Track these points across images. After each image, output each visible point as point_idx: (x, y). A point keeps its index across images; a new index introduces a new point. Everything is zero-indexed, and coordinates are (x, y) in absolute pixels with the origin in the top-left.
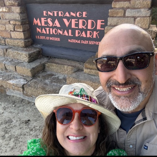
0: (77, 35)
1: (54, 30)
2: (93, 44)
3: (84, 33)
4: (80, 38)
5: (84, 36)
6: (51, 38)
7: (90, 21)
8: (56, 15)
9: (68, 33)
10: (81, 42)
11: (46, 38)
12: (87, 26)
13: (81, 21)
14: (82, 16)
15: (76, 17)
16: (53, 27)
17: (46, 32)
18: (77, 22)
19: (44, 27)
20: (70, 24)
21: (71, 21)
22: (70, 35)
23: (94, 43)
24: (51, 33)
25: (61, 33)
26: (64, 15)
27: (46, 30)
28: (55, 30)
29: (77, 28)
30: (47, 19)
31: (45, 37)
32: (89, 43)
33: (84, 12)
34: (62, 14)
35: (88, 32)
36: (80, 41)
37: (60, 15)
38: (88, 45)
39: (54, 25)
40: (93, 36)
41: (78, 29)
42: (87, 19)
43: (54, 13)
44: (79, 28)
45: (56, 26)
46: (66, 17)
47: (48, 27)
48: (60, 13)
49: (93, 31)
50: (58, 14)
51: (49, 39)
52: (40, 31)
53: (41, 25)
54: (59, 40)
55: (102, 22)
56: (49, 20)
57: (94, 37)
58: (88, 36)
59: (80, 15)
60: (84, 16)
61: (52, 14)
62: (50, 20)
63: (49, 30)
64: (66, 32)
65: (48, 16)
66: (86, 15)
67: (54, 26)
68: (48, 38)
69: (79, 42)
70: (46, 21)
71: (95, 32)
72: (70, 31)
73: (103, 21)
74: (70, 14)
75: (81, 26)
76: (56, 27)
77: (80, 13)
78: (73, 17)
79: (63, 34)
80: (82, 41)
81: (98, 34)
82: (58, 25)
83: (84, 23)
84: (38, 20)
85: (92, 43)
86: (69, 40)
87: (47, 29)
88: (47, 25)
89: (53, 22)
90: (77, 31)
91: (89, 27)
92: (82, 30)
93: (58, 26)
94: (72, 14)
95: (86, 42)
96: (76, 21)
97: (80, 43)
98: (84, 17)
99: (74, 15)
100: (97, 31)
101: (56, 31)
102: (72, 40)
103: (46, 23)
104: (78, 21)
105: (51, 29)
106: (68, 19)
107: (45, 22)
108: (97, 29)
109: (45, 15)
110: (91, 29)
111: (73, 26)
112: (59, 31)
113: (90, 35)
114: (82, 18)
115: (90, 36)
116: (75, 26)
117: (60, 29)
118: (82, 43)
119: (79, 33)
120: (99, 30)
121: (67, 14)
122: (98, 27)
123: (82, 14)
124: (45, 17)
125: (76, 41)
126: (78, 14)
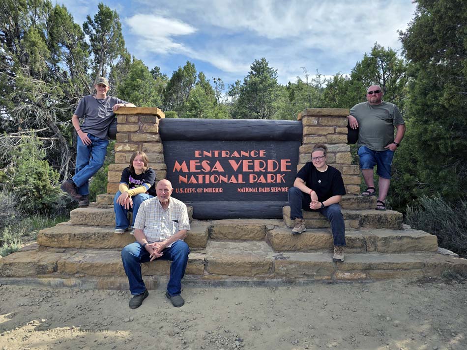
0: (251, 181)
2: (277, 191)
3: (262, 177)
4: (257, 185)
5: (263, 181)
7: (270, 162)
8: (216, 155)
9: (237, 179)
10: (258, 190)
11: (196, 190)
12: (266, 169)
13: (257, 162)
14: (259, 155)
15: (250, 157)
17: (197, 180)
18: (252, 164)
19: (195, 174)
20: (241, 167)
21: (242, 163)
22: (240, 181)
23: (279, 190)
25: (225, 180)
26: (230, 155)
28: (215, 177)
29: (252, 171)
30: (200, 162)
31: (194, 189)
32: (271, 190)
33: (261, 151)
34: (227, 153)
35: (269, 176)
36: (256, 188)
39: (213, 169)
40: (276, 181)
42: (265, 159)
43: (213, 154)
44: (255, 171)
46: (234, 158)
49: (275, 173)
50: (220, 154)
51: (203, 191)
52: (185, 180)
54: (221, 191)
55: (287, 162)
57: (278, 181)
58: (269, 180)
59: (255, 154)
60: (261, 155)
62: (207, 163)
64: (233, 178)
65: (201, 159)
66: (264, 154)
67: (214, 171)
68: (200, 190)
71: (278, 175)
72: (240, 176)
73: (289, 160)
74: (240, 154)
75: (257, 168)
76: (216, 172)
77: (255, 152)
78: (245, 158)
79: (228, 181)
80: (260, 188)
81: (283, 177)
82: (220, 169)
83: (261, 165)
84: (184, 163)
85: (275, 190)
90: (251, 176)
91: (270, 169)
92: (259, 174)
93: (219, 171)
95: (267, 190)
96: (249, 162)
97: (256, 191)
98: (262, 157)
99: (247, 155)
100: (281, 173)
102: (244, 188)
104: (253, 162)
106: (237, 160)
107: (196, 166)
108: (282, 171)
110: (272, 171)
111: (245, 169)
112: (222, 178)
113: (272, 179)
114: (259, 158)
115: (272, 181)
116: (249, 169)
118: (260, 191)
119: (255, 178)
120: (284, 172)
121: (236, 154)
122: (283, 169)
123: (259, 153)
124: (197, 159)
125: (251, 190)
126: (252, 153)
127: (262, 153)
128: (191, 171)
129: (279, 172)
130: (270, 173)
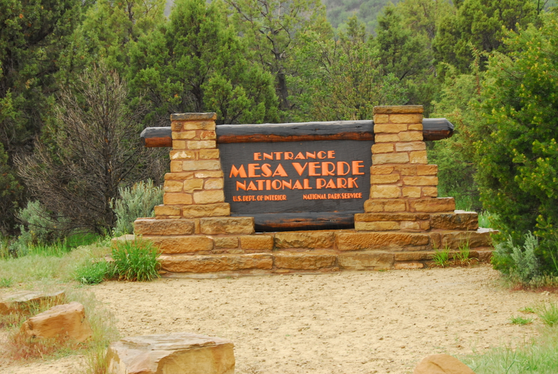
0: (319, 186)
1: (274, 182)
2: (349, 197)
3: (331, 182)
5: (333, 186)
6: (268, 198)
7: (340, 164)
9: (302, 184)
10: (327, 196)
12: (336, 171)
13: (325, 165)
14: (327, 157)
15: (316, 160)
16: (272, 178)
17: (257, 187)
18: (319, 167)
20: (307, 169)
22: (306, 186)
23: (351, 196)
24: (268, 188)
25: (289, 185)
27: (256, 184)
29: (319, 174)
30: (260, 166)
31: (253, 196)
32: (341, 196)
33: (329, 152)
34: (290, 155)
35: (339, 180)
36: (325, 195)
37: (287, 157)
38: (340, 200)
40: (347, 185)
41: (321, 177)
42: (335, 161)
44: (323, 174)
46: (298, 161)
47: (262, 178)
48: (286, 154)
49: (346, 177)
52: (243, 186)
54: (284, 199)
55: (360, 164)
56: (265, 167)
57: (350, 186)
59: (323, 155)
61: (270, 157)
63: (264, 184)
64: (297, 183)
65: (261, 162)
66: (333, 155)
67: (275, 176)
69: (323, 197)
70: (259, 168)
71: (350, 179)
72: (306, 181)
73: (362, 161)
75: (325, 172)
76: (279, 177)
77: (322, 153)
78: (310, 160)
79: (292, 187)
80: (329, 194)
81: (355, 181)
82: (283, 173)
83: (330, 168)
84: (242, 168)
85: (347, 196)
86: (305, 197)
87: (260, 183)
88: (259, 176)
89: (273, 169)
90: (319, 181)
91: (340, 172)
92: (328, 178)
94: (309, 154)
95: (336, 196)
96: (316, 165)
97: (325, 198)
98: (330, 159)
99: (313, 156)
100: (353, 177)
101: (278, 184)
102: (311, 195)
103: (258, 172)
105: (268, 182)
106: (302, 162)
107: (255, 170)
108: (354, 174)
109: (256, 158)
110: (342, 174)
111: (312, 173)
112: (285, 183)
113: (343, 183)
114: (327, 160)
115: (343, 186)
116: (316, 173)
117: (287, 179)
118: (329, 198)
119: (322, 184)
120: (356, 176)
121: (301, 156)
123: (327, 154)
124: (256, 162)
125: (319, 196)
126: (319, 155)
127: (330, 155)
128: (250, 176)
129: (350, 175)
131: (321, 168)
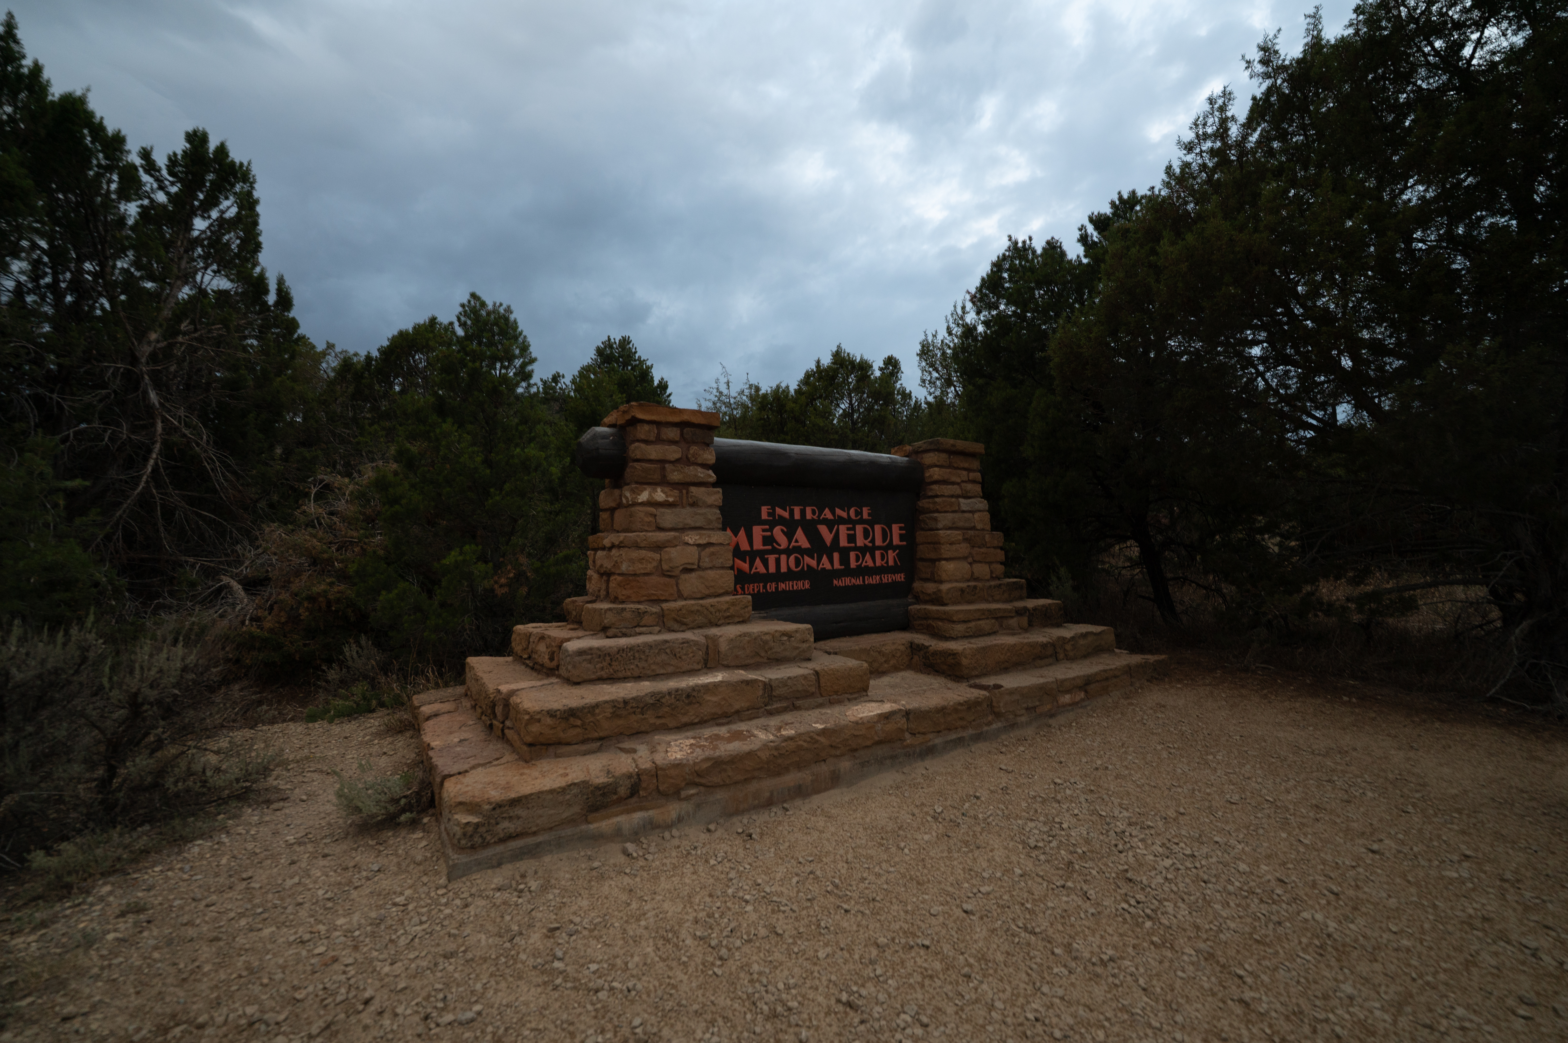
0: (853, 564)
1: (792, 558)
2: (890, 581)
3: (868, 556)
4: (861, 571)
5: (870, 564)
6: (783, 586)
7: (878, 528)
8: (797, 516)
9: (831, 562)
10: (864, 580)
11: (765, 587)
12: (873, 540)
13: (859, 529)
14: (862, 516)
15: (848, 521)
16: (788, 552)
17: (766, 566)
18: (853, 532)
19: (762, 554)
20: (836, 537)
21: (838, 530)
22: (837, 565)
23: (892, 579)
24: (784, 569)
25: (813, 563)
26: (819, 516)
27: (765, 563)
28: (796, 558)
29: (853, 544)
30: (771, 529)
31: (761, 585)
32: (881, 579)
33: (863, 508)
34: (814, 512)
35: (877, 554)
36: (861, 577)
37: (809, 516)
38: (880, 585)
40: (887, 562)
41: (856, 549)
42: (871, 523)
43: (792, 513)
44: (858, 544)
45: (800, 547)
46: (825, 522)
47: (774, 551)
48: (809, 510)
49: (886, 549)
50: (803, 513)
51: (777, 588)
52: (745, 566)
53: (748, 548)
54: (807, 586)
55: (901, 528)
56: (778, 532)
57: (891, 563)
58: (879, 562)
59: (857, 513)
60: (865, 516)
61: (786, 515)
62: (782, 530)
63: (778, 561)
64: (825, 559)
65: (772, 523)
66: (869, 515)
67: (794, 547)
68: (771, 587)
69: (858, 582)
70: (769, 534)
71: (890, 552)
72: (836, 556)
73: (905, 524)
74: (833, 513)
75: (860, 541)
76: (798, 550)
77: (856, 510)
78: (841, 521)
79: (818, 565)
80: (866, 577)
81: (897, 554)
82: (804, 543)
83: (866, 533)
84: (742, 533)
85: (888, 579)
86: (835, 582)
87: (772, 559)
88: (769, 547)
89: (790, 535)
90: (852, 555)
91: (878, 542)
92: (863, 550)
93: (803, 546)
94: (839, 512)
95: (874, 580)
96: (848, 529)
97: (862, 582)
98: (866, 519)
99: (844, 514)
100: (894, 548)
101: (797, 562)
102: (843, 578)
103: (769, 540)
104: (854, 529)
105: (783, 558)
106: (830, 524)
107: (764, 537)
108: (894, 543)
109: (764, 516)
110: (882, 544)
111: (843, 542)
112: (807, 559)
113: (883, 559)
114: (862, 521)
115: (883, 563)
116: (848, 542)
117: (809, 553)
118: (866, 582)
119: (857, 560)
120: (898, 547)
121: (827, 514)
122: (896, 541)
123: (861, 513)
124: (764, 522)
125: (853, 581)
126: (852, 512)
127: (866, 512)
128: (755, 548)
129: (890, 546)
130: (879, 548)
131: (855, 535)
